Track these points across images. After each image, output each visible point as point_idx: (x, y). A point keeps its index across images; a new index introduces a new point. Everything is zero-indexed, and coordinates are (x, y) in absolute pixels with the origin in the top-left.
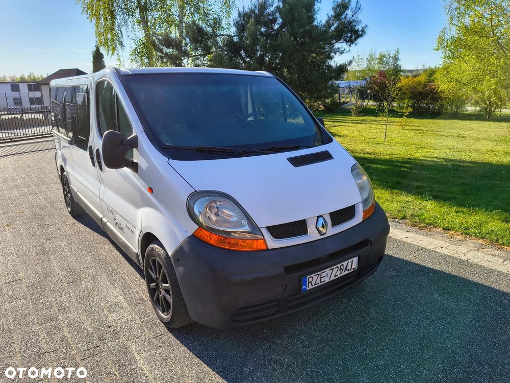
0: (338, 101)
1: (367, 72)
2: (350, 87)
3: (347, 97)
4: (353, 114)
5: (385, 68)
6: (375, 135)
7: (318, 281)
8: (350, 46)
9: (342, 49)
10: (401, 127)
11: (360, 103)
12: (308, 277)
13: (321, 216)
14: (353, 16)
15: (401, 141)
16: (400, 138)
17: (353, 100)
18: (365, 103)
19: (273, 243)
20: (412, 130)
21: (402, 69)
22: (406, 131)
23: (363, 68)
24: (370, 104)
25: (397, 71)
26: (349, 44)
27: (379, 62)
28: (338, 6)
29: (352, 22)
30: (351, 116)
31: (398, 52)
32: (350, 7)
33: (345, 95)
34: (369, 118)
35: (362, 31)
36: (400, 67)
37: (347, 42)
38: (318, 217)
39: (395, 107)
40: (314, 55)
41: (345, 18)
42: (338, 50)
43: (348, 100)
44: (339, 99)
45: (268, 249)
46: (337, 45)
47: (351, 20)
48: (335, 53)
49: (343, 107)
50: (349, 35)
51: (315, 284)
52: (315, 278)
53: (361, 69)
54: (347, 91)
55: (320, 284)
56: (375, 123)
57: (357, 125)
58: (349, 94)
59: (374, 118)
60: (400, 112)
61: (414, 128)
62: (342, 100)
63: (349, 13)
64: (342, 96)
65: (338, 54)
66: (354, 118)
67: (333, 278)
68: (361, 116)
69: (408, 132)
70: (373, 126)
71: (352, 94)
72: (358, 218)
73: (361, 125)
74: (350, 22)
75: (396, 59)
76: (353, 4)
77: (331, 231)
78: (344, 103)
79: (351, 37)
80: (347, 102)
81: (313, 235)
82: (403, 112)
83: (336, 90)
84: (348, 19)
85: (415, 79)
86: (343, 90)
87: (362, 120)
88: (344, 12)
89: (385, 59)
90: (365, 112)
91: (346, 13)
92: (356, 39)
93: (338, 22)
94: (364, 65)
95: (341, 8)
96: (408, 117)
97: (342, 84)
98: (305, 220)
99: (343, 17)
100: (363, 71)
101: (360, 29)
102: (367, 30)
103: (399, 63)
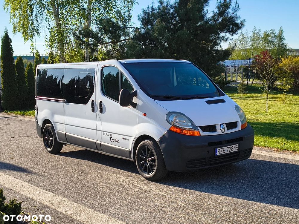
0: (225, 80)
1: (252, 51)
2: (235, 67)
3: (233, 76)
4: (239, 91)
5: (270, 47)
6: (259, 108)
7: (222, 152)
8: (232, 35)
9: (226, 37)
10: (282, 102)
11: (246, 82)
12: (218, 149)
13: (222, 124)
14: (233, 13)
15: (281, 112)
16: (280, 110)
17: (239, 79)
18: (251, 82)
19: (203, 134)
20: (292, 104)
21: (288, 48)
22: (286, 105)
23: (248, 47)
24: (254, 82)
25: (282, 50)
26: (232, 33)
27: (264, 41)
28: (221, 6)
29: (233, 18)
30: (238, 93)
31: (282, 31)
32: (231, 7)
33: (231, 74)
34: (255, 95)
35: (241, 24)
36: (286, 46)
37: (229, 32)
38: (221, 124)
39: (278, 85)
40: (204, 42)
41: (227, 14)
42: (223, 38)
43: (234, 79)
44: (225, 77)
45: (200, 136)
46: (222, 35)
47: (232, 16)
48: (221, 41)
49: (230, 85)
50: (231, 27)
51: (221, 153)
52: (221, 150)
53: (245, 48)
54: (232, 70)
55: (223, 154)
56: (259, 99)
57: (243, 101)
58: (235, 73)
59: (259, 95)
60: (280, 89)
61: (294, 102)
62: (228, 79)
63: (230, 11)
64: (228, 75)
65: (223, 41)
66: (240, 95)
67: (228, 152)
68: (247, 93)
69: (288, 105)
70: (258, 101)
71: (237, 73)
72: (239, 128)
73: (247, 101)
74: (231, 18)
75: (281, 38)
76: (233, 5)
77: (227, 132)
78: (230, 82)
79: (233, 28)
80: (234, 81)
81: (219, 132)
82: (283, 89)
83: (223, 69)
84: (230, 16)
85: (295, 59)
86: (228, 69)
87: (248, 97)
88: (226, 10)
89: (269, 38)
90: (250, 89)
91: (228, 11)
92: (236, 30)
93: (222, 18)
94: (249, 44)
95: (224, 7)
96: (288, 93)
97: (227, 63)
98: (215, 125)
99: (226, 14)
100: (248, 50)
101: (240, 22)
102: (245, 23)
103: (285, 42)
